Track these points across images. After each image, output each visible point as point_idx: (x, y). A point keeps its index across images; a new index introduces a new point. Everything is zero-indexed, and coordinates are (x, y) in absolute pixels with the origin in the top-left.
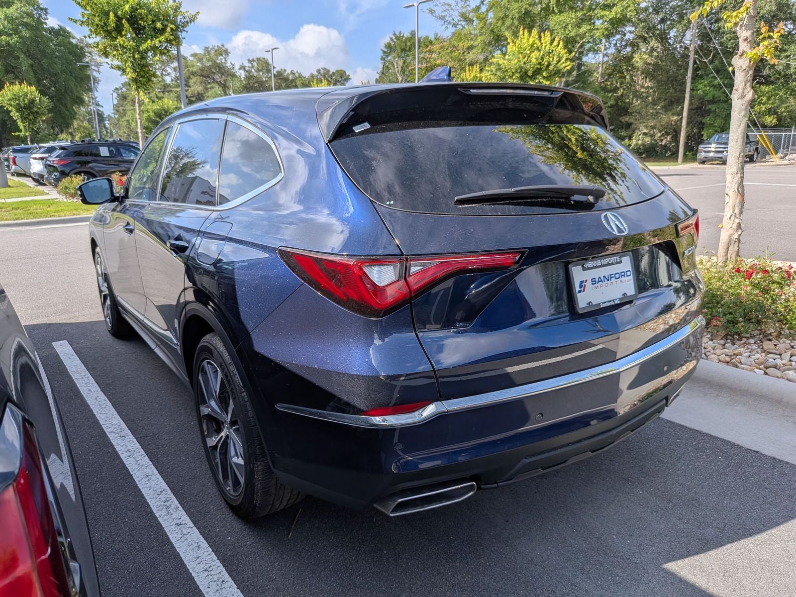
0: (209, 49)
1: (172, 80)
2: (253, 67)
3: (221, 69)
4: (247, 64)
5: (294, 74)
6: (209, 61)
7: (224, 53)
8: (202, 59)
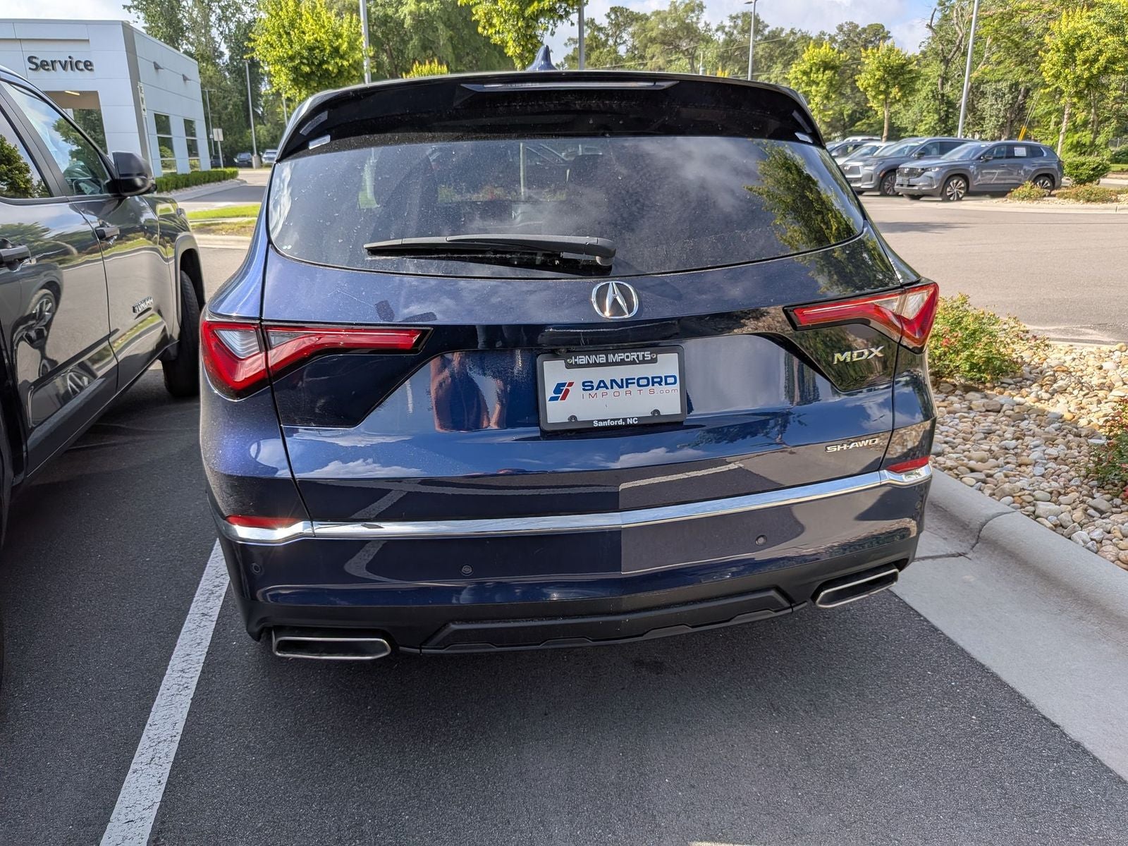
0: (677, 4)
1: (628, 51)
2: (735, 27)
3: (690, 31)
4: (728, 23)
5: (795, 34)
6: (674, 21)
7: (696, 8)
8: (666, 18)
